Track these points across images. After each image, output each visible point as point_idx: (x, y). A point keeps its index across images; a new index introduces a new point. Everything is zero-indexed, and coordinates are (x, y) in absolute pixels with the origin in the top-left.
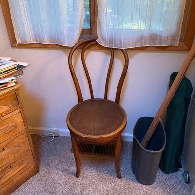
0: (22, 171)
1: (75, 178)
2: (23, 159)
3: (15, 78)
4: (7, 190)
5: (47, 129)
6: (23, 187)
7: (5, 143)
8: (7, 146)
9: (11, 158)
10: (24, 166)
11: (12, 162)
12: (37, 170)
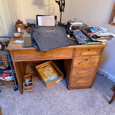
0: (85, 83)
1: (108, 103)
2: (88, 78)
3: (106, 41)
4: (76, 87)
5: (103, 71)
6: (82, 90)
7: (86, 68)
8: (86, 69)
9: (85, 75)
10: (87, 81)
11: (84, 77)
12: (90, 87)
